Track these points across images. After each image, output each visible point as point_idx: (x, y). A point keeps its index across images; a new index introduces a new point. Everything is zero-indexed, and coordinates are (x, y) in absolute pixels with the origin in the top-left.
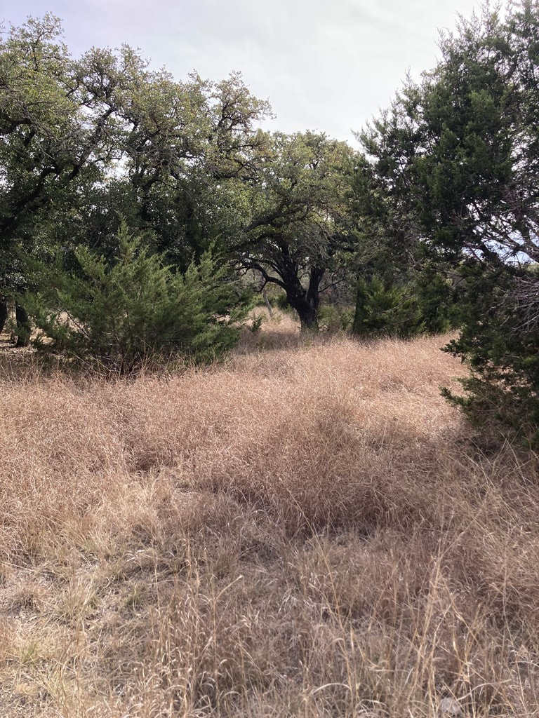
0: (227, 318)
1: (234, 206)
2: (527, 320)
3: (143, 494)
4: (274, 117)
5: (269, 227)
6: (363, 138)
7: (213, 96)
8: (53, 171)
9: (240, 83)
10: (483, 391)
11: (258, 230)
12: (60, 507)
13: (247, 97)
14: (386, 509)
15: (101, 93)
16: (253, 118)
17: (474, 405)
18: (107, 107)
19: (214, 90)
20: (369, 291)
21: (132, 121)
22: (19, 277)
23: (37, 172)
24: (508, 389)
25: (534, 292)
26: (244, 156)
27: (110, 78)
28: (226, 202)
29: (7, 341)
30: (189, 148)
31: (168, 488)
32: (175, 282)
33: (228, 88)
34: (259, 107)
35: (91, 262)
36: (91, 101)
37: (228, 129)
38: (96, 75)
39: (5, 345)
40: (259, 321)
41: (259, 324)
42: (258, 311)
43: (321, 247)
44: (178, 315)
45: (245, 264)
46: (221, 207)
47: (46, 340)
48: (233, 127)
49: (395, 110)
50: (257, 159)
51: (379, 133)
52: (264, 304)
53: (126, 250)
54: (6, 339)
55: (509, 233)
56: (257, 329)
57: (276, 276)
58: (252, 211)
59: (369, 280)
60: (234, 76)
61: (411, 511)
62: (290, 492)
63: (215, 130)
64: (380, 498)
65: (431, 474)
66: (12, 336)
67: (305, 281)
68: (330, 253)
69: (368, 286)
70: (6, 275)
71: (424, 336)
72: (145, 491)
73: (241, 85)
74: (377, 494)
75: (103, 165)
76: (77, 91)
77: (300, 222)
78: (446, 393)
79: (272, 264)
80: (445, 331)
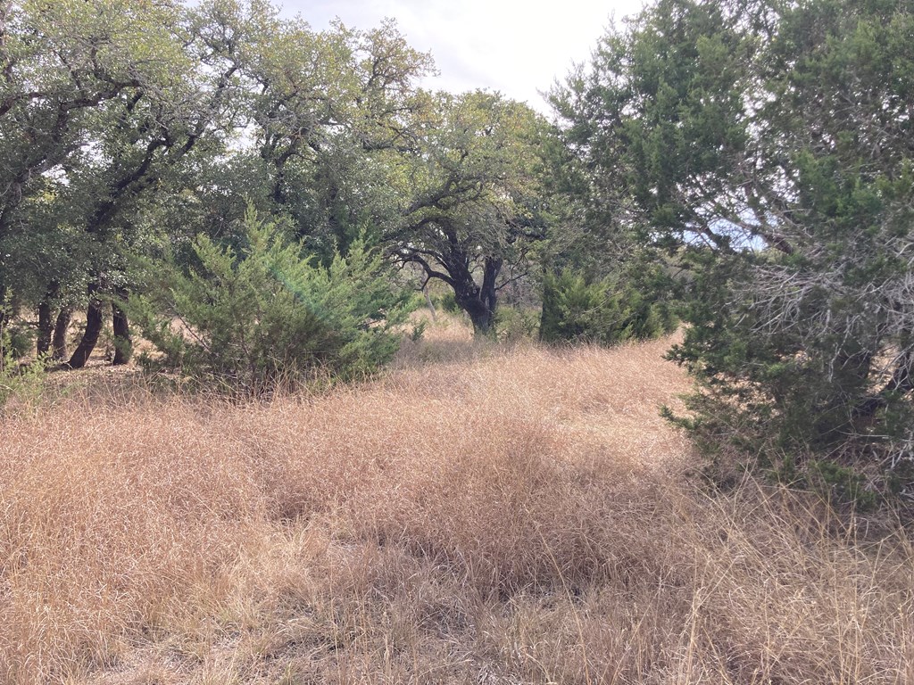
0: (383, 323)
1: (389, 182)
2: (767, 320)
3: (291, 548)
4: (437, 73)
5: (433, 210)
6: (553, 99)
7: (361, 48)
8: (163, 143)
9: (394, 33)
10: (712, 411)
11: (420, 212)
12: (187, 567)
13: (404, 50)
14: (601, 561)
15: (222, 47)
16: (411, 74)
17: (702, 429)
18: (229, 64)
19: (362, 41)
20: (558, 287)
21: (261, 82)
22: (117, 276)
23: (142, 145)
24: (744, 407)
25: (777, 283)
26: (401, 121)
27: (234, 28)
28: (378, 178)
29: (102, 358)
30: (332, 113)
31: (321, 540)
32: (318, 278)
33: (380, 38)
34: (419, 61)
35: (214, 255)
36: (209, 56)
37: (381, 89)
38: (216, 25)
39: (99, 362)
40: (422, 326)
41: (422, 331)
42: (420, 315)
43: (499, 233)
44: (323, 319)
45: (402, 255)
46: (372, 185)
47: (155, 354)
48: (387, 86)
49: (596, 62)
50: (417, 124)
51: (573, 93)
52: (426, 306)
53: (256, 240)
54: (100, 355)
55: (739, 213)
56: (419, 337)
57: (441, 269)
58: (413, 189)
59: (558, 273)
60: (387, 24)
61: (634, 562)
62: (479, 541)
63: (364, 91)
64: (593, 547)
65: (655, 515)
66: (107, 351)
67: (477, 275)
68: (509, 241)
69: (557, 281)
70: (102, 274)
71: (630, 344)
72: (293, 544)
73: (395, 35)
74: (589, 541)
75: (224, 135)
76: (193, 45)
77: (473, 203)
78: (667, 414)
79: (436, 256)
80: (657, 336)
